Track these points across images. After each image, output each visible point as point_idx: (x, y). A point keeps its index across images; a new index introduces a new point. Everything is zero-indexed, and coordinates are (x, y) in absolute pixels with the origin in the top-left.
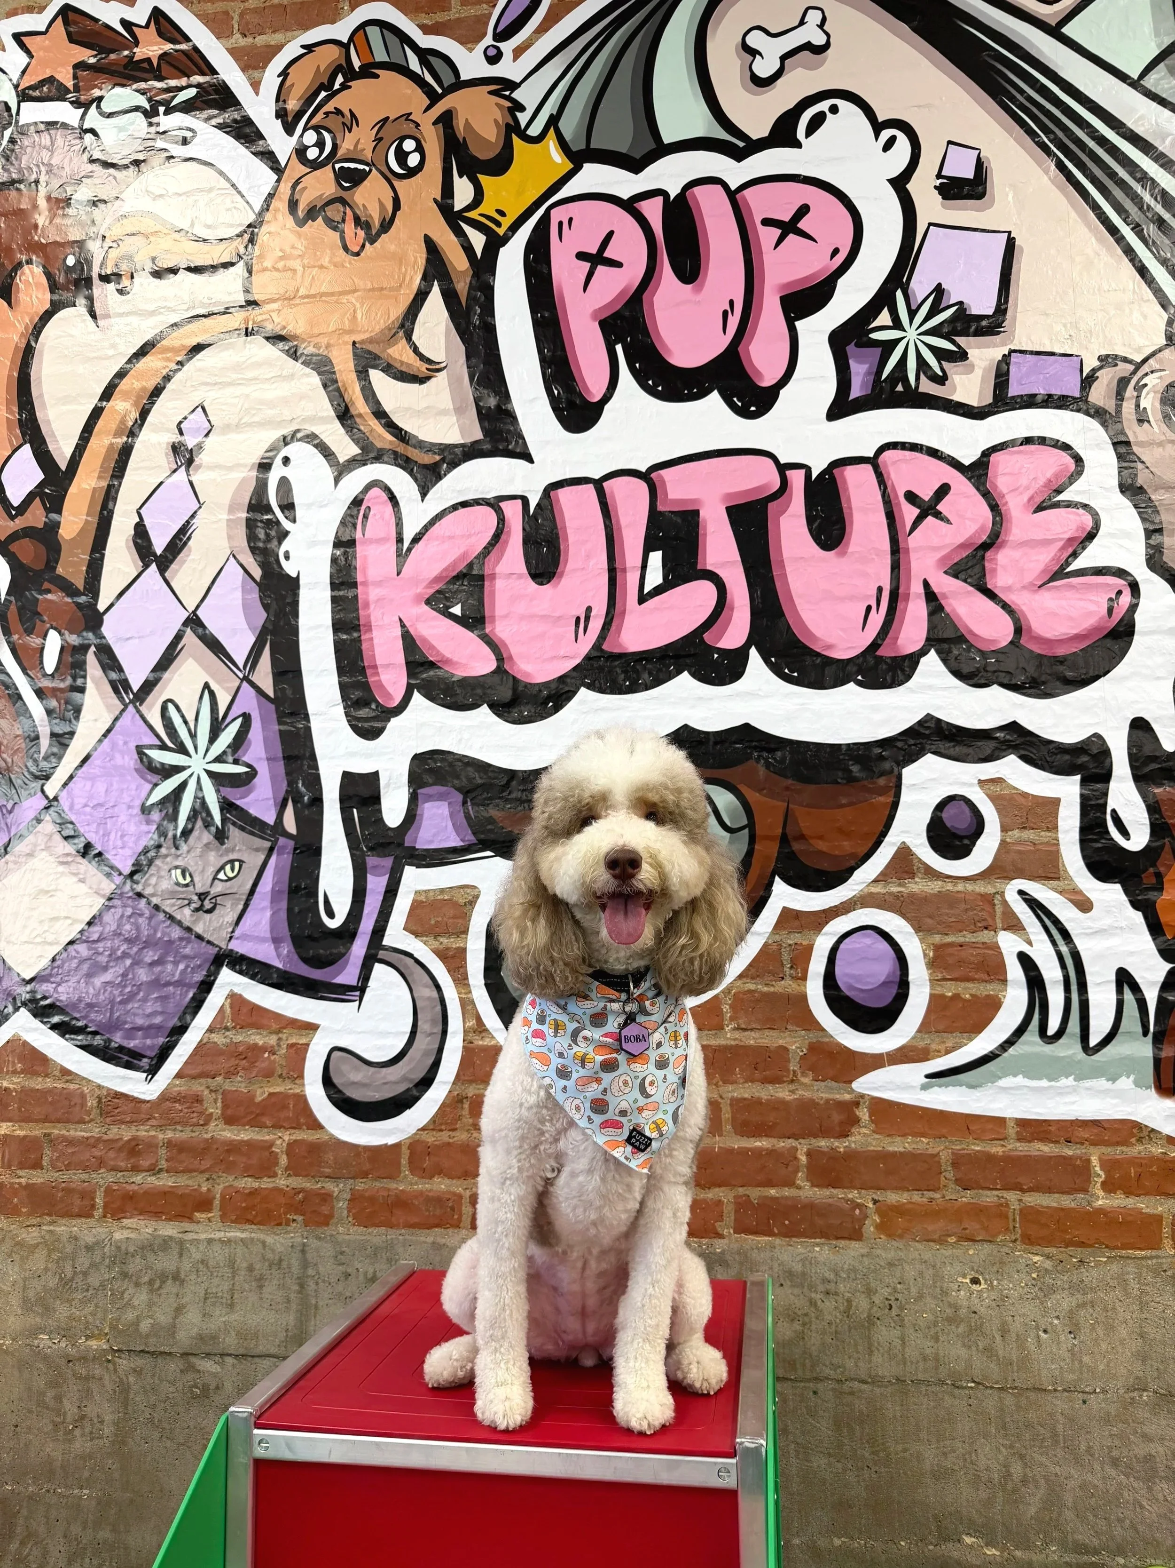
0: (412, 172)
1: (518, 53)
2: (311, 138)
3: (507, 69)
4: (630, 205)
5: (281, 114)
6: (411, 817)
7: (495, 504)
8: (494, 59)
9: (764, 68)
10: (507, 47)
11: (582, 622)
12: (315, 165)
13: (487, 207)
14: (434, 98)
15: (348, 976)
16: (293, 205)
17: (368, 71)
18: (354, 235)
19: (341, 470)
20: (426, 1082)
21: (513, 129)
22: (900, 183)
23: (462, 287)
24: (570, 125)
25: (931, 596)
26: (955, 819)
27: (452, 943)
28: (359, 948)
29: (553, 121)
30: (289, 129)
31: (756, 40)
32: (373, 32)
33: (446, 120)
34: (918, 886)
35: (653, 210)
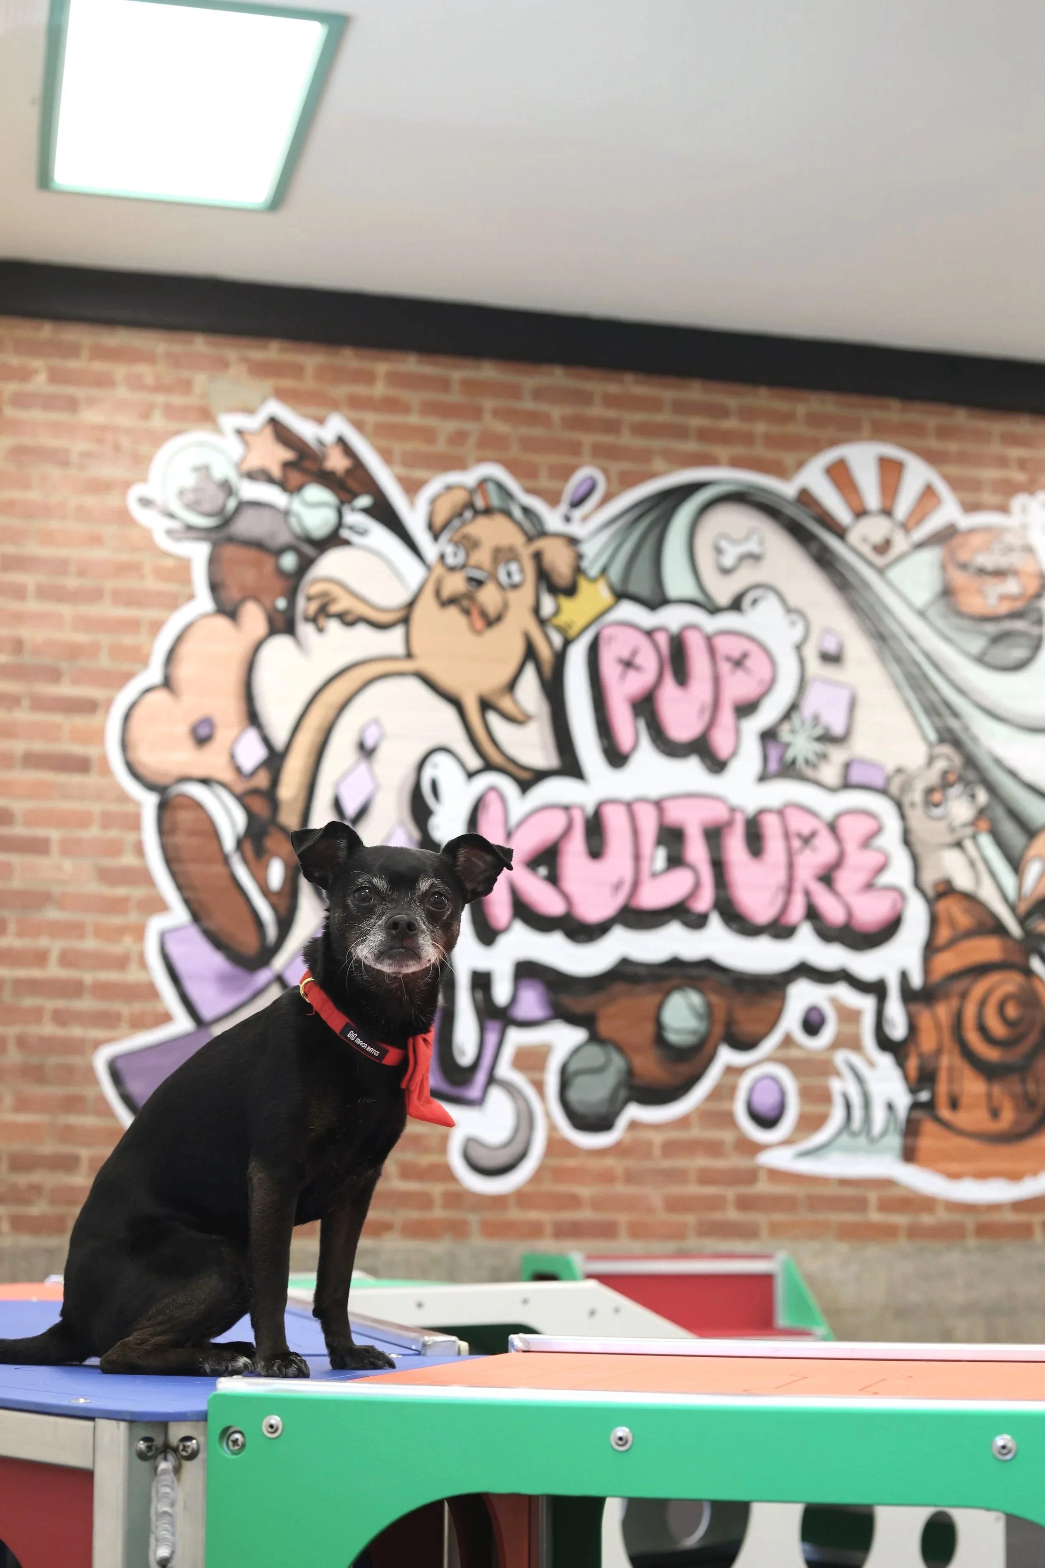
0: (515, 587)
1: (585, 519)
2: (449, 550)
3: (576, 529)
4: (649, 634)
5: (430, 526)
6: (514, 1000)
7: (567, 808)
8: (568, 519)
9: (728, 561)
10: (577, 514)
11: (618, 887)
12: (452, 569)
13: (562, 619)
14: (530, 539)
15: (474, 1092)
16: (438, 593)
17: (488, 511)
18: (479, 623)
19: (471, 775)
20: (522, 1156)
21: (578, 571)
22: (799, 648)
23: (547, 669)
24: (615, 573)
25: (807, 894)
26: (814, 1017)
27: (536, 1076)
28: (481, 1077)
29: (604, 571)
30: (436, 537)
31: (724, 544)
32: (491, 488)
33: (538, 557)
34: (794, 1053)
35: (662, 640)
